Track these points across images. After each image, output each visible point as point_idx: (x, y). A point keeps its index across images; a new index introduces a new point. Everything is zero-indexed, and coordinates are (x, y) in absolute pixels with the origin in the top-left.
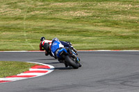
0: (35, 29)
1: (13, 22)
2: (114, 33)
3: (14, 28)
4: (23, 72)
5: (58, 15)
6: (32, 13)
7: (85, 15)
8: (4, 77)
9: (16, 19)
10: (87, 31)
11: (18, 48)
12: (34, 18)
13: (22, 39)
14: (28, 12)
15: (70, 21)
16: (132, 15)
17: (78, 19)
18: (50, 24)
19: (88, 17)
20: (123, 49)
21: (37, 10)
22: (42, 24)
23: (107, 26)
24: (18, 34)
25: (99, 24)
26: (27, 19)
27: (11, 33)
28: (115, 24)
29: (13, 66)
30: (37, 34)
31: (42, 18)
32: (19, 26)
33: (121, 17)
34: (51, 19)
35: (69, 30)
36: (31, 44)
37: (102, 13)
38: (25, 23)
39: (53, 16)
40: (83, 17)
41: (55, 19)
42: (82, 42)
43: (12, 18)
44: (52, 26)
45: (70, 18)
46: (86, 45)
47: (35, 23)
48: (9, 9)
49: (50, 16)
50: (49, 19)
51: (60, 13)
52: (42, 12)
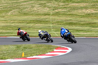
0: (58, 22)
1: (43, 17)
3: (44, 21)
4: (50, 52)
5: (75, 12)
6: (56, 11)
7: (94, 12)
8: (37, 55)
9: (45, 15)
10: (95, 23)
12: (57, 14)
13: (49, 29)
14: (54, 10)
15: (83, 16)
17: (89, 15)
19: (96, 13)
21: (60, 9)
22: (63, 18)
24: (47, 25)
26: (52, 15)
27: (42, 25)
29: (43, 48)
30: (59, 25)
31: (63, 14)
32: (47, 20)
34: (70, 15)
35: (82, 23)
36: (55, 33)
38: (51, 17)
39: (71, 13)
40: (93, 14)
41: (72, 15)
42: (91, 31)
43: (43, 14)
44: (70, 20)
45: (83, 14)
46: (94, 33)
47: (58, 18)
48: (40, 8)
49: (69, 13)
50: (68, 15)
51: (76, 11)
52: (63, 10)
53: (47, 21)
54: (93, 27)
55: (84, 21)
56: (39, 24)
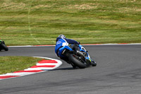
0: (39, 24)
1: (17, 17)
2: (120, 26)
3: (18, 23)
4: (31, 67)
5: (63, 9)
6: (37, 7)
7: (90, 8)
8: (12, 72)
9: (20, 13)
10: (93, 24)
11: (23, 42)
12: (38, 12)
13: (27, 34)
14: (32, 6)
15: (75, 15)
16: (138, 8)
17: (83, 13)
18: (55, 18)
19: (93, 10)
20: (130, 42)
21: (41, 4)
22: (47, 18)
23: (113, 19)
24: (23, 28)
25: (105, 17)
26: (31, 13)
27: (15, 28)
28: (121, 17)
29: (19, 61)
30: (42, 28)
31: (47, 12)
32: (23, 20)
33: (127, 9)
34: (56, 12)
35: (75, 24)
36: (36, 39)
37: (108, 6)
38: (29, 17)
39: (58, 10)
40: (89, 11)
41: (60, 12)
42: (88, 36)
43: (16, 13)
44: (57, 20)
45: (76, 12)
46: (92, 38)
47: (40, 17)
49: (55, 10)
50: (53, 13)
51: (65, 7)
52: (46, 6)
53: (23, 23)
54: (90, 29)
55: (77, 22)
56: (12, 27)
